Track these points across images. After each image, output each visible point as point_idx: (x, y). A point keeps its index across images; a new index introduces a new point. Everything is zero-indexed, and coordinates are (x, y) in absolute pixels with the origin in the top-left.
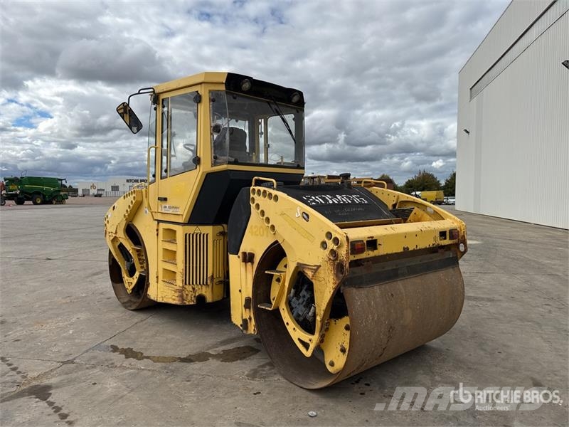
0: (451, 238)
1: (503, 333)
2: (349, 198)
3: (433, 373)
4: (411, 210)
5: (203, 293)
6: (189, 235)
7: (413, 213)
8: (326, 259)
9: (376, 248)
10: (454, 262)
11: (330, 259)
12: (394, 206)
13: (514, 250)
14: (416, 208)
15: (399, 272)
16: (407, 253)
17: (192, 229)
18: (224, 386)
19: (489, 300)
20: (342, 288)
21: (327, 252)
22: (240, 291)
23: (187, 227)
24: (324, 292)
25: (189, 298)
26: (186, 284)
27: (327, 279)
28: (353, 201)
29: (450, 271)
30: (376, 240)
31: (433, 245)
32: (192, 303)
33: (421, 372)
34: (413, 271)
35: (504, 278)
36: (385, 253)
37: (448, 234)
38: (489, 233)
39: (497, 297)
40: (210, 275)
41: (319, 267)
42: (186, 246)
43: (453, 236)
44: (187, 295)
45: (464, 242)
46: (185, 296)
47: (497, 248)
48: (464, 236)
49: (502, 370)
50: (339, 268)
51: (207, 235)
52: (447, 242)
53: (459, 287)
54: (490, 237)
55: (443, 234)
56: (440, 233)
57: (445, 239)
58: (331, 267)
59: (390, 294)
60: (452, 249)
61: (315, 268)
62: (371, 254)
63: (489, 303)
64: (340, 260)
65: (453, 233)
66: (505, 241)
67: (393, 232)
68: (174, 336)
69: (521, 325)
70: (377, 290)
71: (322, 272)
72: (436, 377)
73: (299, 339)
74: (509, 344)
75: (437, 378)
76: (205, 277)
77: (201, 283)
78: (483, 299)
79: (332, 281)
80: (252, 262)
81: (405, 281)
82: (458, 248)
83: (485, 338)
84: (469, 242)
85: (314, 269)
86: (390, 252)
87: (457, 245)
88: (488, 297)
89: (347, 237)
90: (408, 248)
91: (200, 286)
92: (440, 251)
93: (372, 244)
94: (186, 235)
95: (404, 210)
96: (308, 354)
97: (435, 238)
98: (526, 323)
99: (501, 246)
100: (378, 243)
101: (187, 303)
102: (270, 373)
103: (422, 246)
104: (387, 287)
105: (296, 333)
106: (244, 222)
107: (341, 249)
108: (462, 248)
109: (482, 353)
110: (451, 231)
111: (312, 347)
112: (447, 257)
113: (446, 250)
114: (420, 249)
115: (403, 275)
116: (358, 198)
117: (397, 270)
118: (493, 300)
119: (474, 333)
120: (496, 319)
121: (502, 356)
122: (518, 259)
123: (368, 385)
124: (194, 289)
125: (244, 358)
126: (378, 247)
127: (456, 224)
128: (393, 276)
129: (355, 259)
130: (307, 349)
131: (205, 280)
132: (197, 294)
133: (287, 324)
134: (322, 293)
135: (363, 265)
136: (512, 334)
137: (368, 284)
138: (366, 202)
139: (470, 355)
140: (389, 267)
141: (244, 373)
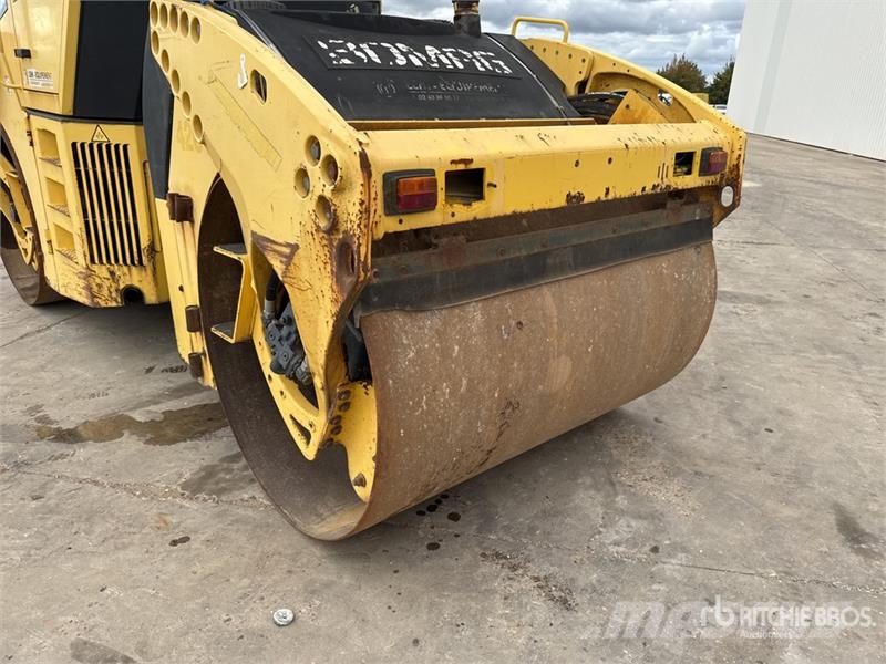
0: (704, 171)
1: (781, 379)
2: (461, 57)
3: (612, 484)
4: (618, 99)
5: (136, 284)
6: (82, 145)
7: (622, 105)
8: (310, 227)
9: (480, 197)
10: (700, 232)
11: (318, 229)
12: (582, 85)
13: (817, 201)
14: (631, 93)
15: (550, 261)
16: (576, 209)
17: (85, 132)
18: (112, 516)
19: (761, 301)
20: (358, 315)
21: (310, 204)
22: (181, 289)
23: (71, 125)
24: (316, 322)
25: (106, 293)
26: (92, 261)
27: (317, 285)
28: (470, 65)
29: (690, 253)
30: (480, 173)
31: (655, 187)
32: (114, 304)
33: (589, 481)
34: (591, 258)
35: (795, 256)
36: (509, 212)
37: (697, 159)
38: (776, 169)
39: (776, 295)
40: (144, 243)
41: (295, 248)
42: (78, 173)
43: (710, 165)
44: (99, 286)
45: (735, 183)
46: (95, 289)
47: (787, 196)
48: (737, 166)
49: (771, 480)
50: (343, 255)
51: (125, 147)
52: (693, 180)
53: (705, 294)
54: (776, 175)
55: (684, 160)
56: (679, 155)
57: (689, 172)
58: (324, 253)
59: (513, 323)
60: (703, 198)
61: (287, 251)
62: (463, 213)
63: (759, 309)
64: (345, 232)
65: (711, 160)
66: (803, 183)
67: (539, 147)
68: (79, 371)
69: (820, 361)
70: (475, 314)
71: (304, 264)
72: (619, 498)
73: (292, 418)
74: (792, 407)
75: (621, 501)
76: (135, 250)
77: (128, 261)
78: (748, 299)
79: (329, 295)
80: (192, 222)
81: (563, 284)
82: (718, 197)
83: (741, 391)
84: (745, 184)
85: (285, 256)
86: (524, 208)
87: (716, 190)
88: (761, 293)
89: (364, 158)
90: (580, 197)
91: (125, 269)
92: (670, 204)
93: (468, 181)
94: (74, 145)
95: (603, 99)
96: (310, 452)
97: (662, 171)
98: (830, 356)
99: (794, 193)
100: (488, 179)
101: (103, 304)
102: (241, 479)
103: (622, 190)
104: (507, 303)
105: (288, 403)
106: (166, 114)
107: (347, 195)
108: (727, 196)
109: (730, 430)
110: (707, 154)
111: (316, 439)
112: (684, 219)
113: (686, 203)
114: (615, 200)
115: (561, 268)
116: (488, 58)
117: (544, 255)
118: (768, 302)
119: (723, 379)
120: (771, 345)
121: (774, 439)
122: (821, 219)
123: (454, 517)
124: (112, 273)
125: (203, 433)
126: (487, 191)
127: (722, 135)
128: (530, 272)
129: (401, 228)
130: (308, 442)
131: (136, 257)
132: (122, 286)
133: (270, 377)
134: (313, 322)
135: (436, 246)
136: (799, 382)
137: (449, 300)
138: (508, 70)
139: (704, 436)
140: (521, 248)
141: (181, 475)
